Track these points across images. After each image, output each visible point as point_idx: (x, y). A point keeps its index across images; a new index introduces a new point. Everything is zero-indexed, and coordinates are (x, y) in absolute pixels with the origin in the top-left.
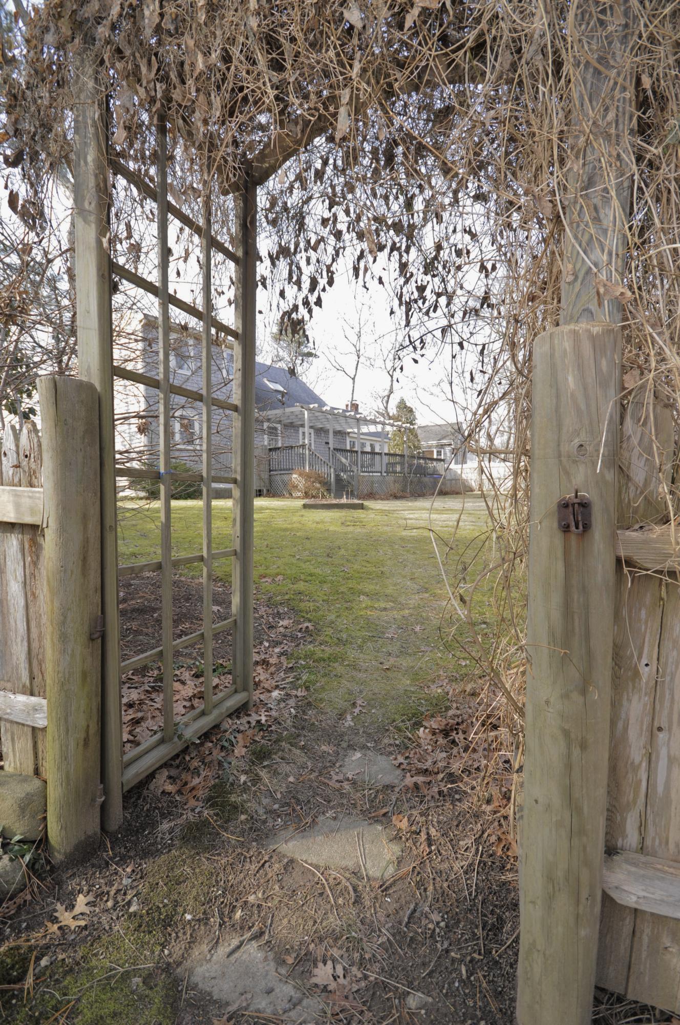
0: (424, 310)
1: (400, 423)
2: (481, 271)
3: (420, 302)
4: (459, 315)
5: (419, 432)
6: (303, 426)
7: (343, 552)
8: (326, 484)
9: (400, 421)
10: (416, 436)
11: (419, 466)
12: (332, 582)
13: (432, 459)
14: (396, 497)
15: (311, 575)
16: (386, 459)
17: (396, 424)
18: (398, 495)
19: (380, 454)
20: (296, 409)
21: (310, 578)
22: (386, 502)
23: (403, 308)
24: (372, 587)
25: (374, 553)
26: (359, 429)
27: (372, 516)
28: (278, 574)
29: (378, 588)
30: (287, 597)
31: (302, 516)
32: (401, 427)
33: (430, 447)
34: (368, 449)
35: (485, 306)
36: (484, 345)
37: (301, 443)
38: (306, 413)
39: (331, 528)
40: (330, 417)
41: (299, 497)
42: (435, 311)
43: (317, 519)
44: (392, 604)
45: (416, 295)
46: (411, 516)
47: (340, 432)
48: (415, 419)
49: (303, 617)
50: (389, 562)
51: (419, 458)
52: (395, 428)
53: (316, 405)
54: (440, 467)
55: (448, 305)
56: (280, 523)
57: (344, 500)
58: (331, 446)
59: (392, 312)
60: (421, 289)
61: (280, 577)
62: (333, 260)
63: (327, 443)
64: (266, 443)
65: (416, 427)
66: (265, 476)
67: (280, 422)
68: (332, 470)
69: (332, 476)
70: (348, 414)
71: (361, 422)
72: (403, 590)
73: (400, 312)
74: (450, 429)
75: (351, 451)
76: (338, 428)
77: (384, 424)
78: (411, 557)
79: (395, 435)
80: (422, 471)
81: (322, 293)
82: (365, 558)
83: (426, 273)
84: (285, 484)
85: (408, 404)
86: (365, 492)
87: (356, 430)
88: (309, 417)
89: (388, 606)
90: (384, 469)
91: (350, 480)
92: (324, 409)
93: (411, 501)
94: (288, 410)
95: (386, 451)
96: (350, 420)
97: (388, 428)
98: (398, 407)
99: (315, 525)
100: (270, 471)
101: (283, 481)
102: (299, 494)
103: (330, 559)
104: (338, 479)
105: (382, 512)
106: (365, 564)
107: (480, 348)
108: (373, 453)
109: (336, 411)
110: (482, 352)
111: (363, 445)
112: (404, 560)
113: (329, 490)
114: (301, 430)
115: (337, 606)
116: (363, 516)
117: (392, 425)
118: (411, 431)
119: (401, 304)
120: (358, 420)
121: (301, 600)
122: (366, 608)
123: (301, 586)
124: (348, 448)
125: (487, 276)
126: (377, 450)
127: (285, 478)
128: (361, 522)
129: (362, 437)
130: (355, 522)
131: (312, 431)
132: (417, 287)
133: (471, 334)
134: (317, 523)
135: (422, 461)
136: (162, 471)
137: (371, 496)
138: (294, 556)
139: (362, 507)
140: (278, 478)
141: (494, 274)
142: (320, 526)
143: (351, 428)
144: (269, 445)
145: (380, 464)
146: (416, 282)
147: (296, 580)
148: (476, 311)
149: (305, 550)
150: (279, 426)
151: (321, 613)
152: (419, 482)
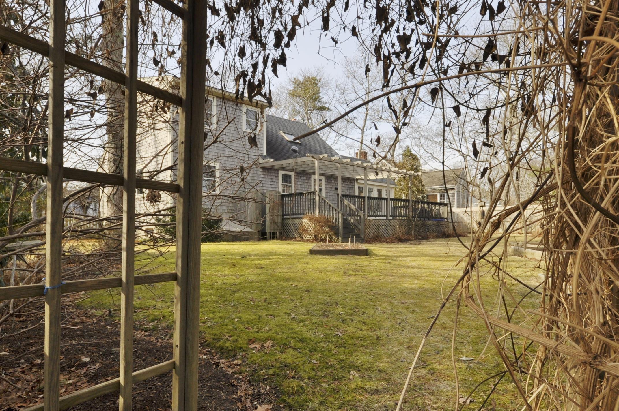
0: (407, 66)
1: (405, 171)
2: (483, 13)
3: (403, 57)
4: (453, 71)
5: (423, 178)
6: (314, 173)
7: (340, 310)
8: (334, 228)
9: (405, 168)
10: (421, 181)
11: (423, 209)
12: (323, 350)
13: (436, 204)
14: (401, 240)
15: (302, 341)
16: (391, 204)
17: (400, 171)
18: (403, 238)
19: (386, 199)
20: (308, 159)
21: (300, 345)
22: (392, 245)
23: (381, 63)
24: (365, 358)
25: (371, 311)
26: (366, 176)
27: (375, 263)
28: (268, 339)
29: (371, 360)
30: (271, 371)
31: (307, 263)
32: (406, 174)
33: (434, 191)
34: (375, 194)
35: (490, 58)
36: (488, 111)
37: (313, 190)
38: (316, 162)
39: (334, 278)
40: (339, 165)
41: (308, 241)
42: (421, 66)
43: (321, 267)
44: (384, 384)
45: (398, 48)
46: (413, 264)
47: (348, 179)
48: (420, 165)
49: (284, 401)
50: (387, 324)
51: (423, 202)
52: (400, 175)
53: (326, 155)
54: (444, 211)
55: (439, 58)
56: (284, 271)
57: (349, 246)
58: (340, 192)
59: (368, 70)
60: (404, 40)
61: (270, 343)
62: (300, 9)
63: (337, 189)
64: (280, 190)
65: (420, 174)
66: (279, 220)
67: (292, 170)
68: (340, 215)
69: (340, 220)
70: (355, 163)
71: (368, 170)
72: (398, 364)
73: (377, 70)
74: (452, 175)
75: (359, 197)
76: (347, 175)
77: (389, 171)
78: (410, 317)
79: (400, 181)
80: (425, 215)
81: (286, 49)
82: (361, 319)
83: (409, 19)
84: (296, 228)
85: (413, 152)
86: (372, 235)
87: (363, 177)
88: (319, 167)
89: (380, 387)
90: (389, 214)
91: (357, 224)
92: (333, 158)
93: (415, 244)
94: (300, 160)
95: (392, 196)
96: (357, 168)
97: (394, 175)
98: (404, 155)
99: (317, 274)
100: (283, 215)
101: (295, 225)
102: (309, 237)
103: (326, 319)
104: (346, 222)
105: (386, 257)
106: (360, 326)
107: (483, 114)
108: (380, 198)
109: (344, 161)
110: (486, 120)
111: (370, 191)
112: (403, 320)
113: (337, 234)
114: (312, 176)
115: (324, 385)
116: (366, 263)
117: (398, 173)
118: (416, 177)
119: (378, 59)
120: (365, 168)
121: (286, 376)
122: (356, 389)
123: (289, 356)
124: (357, 194)
125: (492, 18)
126: (384, 196)
127: (297, 221)
128: (364, 271)
129: (369, 182)
130: (358, 271)
131: (323, 178)
132: (399, 38)
133: (471, 95)
134: (321, 272)
135: (426, 206)
136: (47, 285)
137: (377, 239)
138: (289, 314)
139: (366, 253)
140: (290, 222)
141: (501, 15)
142: (322, 275)
143: (359, 175)
144: (284, 191)
145: (387, 208)
146: (398, 31)
147: (284, 346)
148: (478, 65)
149: (302, 306)
150: (292, 174)
151: (303, 397)
152: (424, 225)
